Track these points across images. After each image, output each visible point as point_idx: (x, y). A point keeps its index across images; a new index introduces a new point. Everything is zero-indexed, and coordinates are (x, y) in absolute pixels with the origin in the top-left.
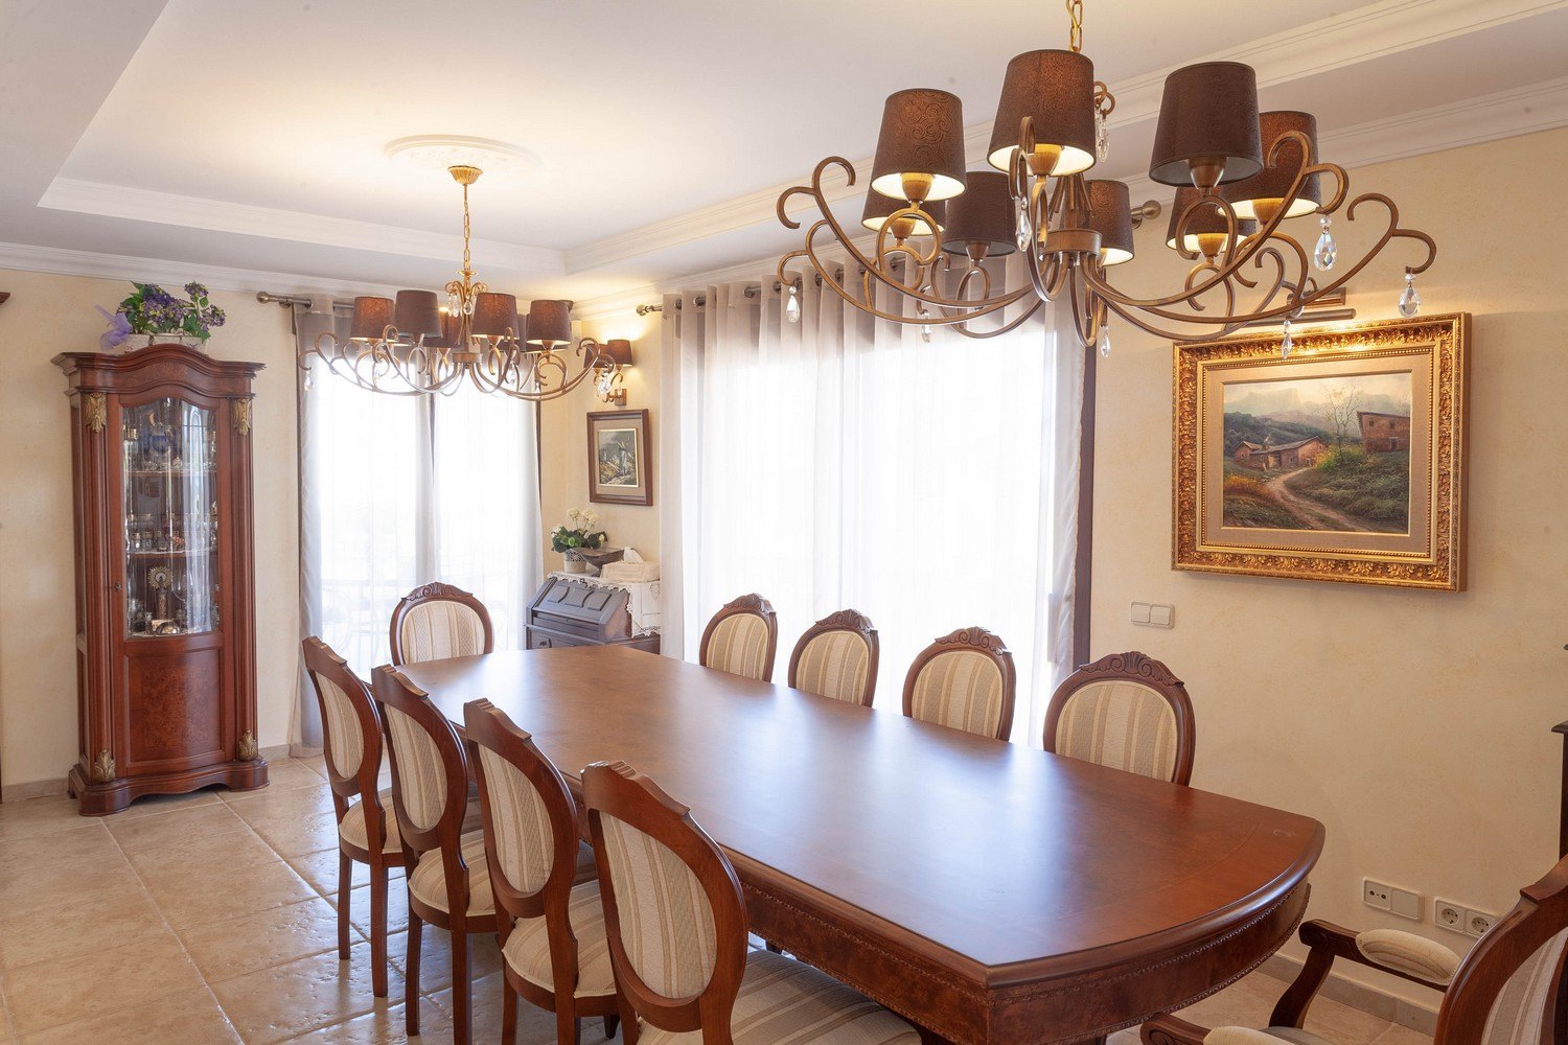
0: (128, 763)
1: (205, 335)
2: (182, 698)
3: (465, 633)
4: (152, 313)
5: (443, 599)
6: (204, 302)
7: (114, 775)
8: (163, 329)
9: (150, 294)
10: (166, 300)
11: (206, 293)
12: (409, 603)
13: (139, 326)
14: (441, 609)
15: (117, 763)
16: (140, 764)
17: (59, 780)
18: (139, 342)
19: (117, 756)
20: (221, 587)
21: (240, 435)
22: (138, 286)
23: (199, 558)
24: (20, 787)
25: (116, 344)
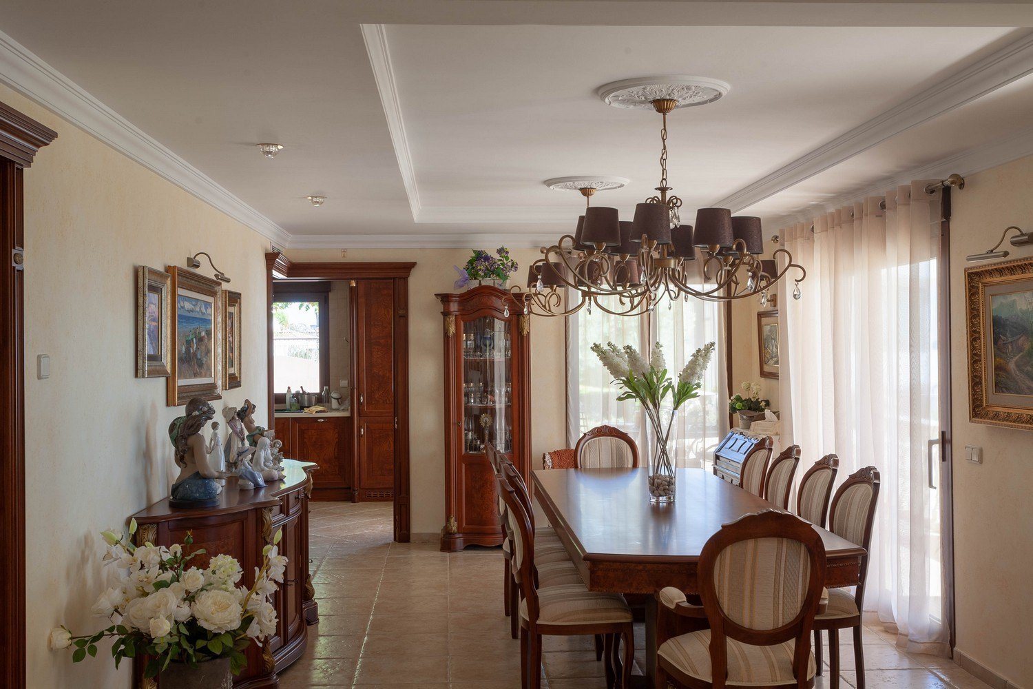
0: (464, 525)
1: (506, 277)
2: (491, 491)
3: (620, 456)
4: (479, 268)
5: (609, 436)
6: (507, 258)
7: (456, 530)
8: (486, 275)
9: (480, 256)
10: (487, 258)
11: (507, 252)
12: (587, 437)
13: (474, 276)
14: (607, 441)
15: (458, 524)
16: (470, 526)
17: (436, 534)
18: (474, 284)
19: (459, 520)
20: (512, 428)
21: (523, 336)
22: (475, 252)
23: (500, 409)
24: (419, 535)
25: (462, 286)
